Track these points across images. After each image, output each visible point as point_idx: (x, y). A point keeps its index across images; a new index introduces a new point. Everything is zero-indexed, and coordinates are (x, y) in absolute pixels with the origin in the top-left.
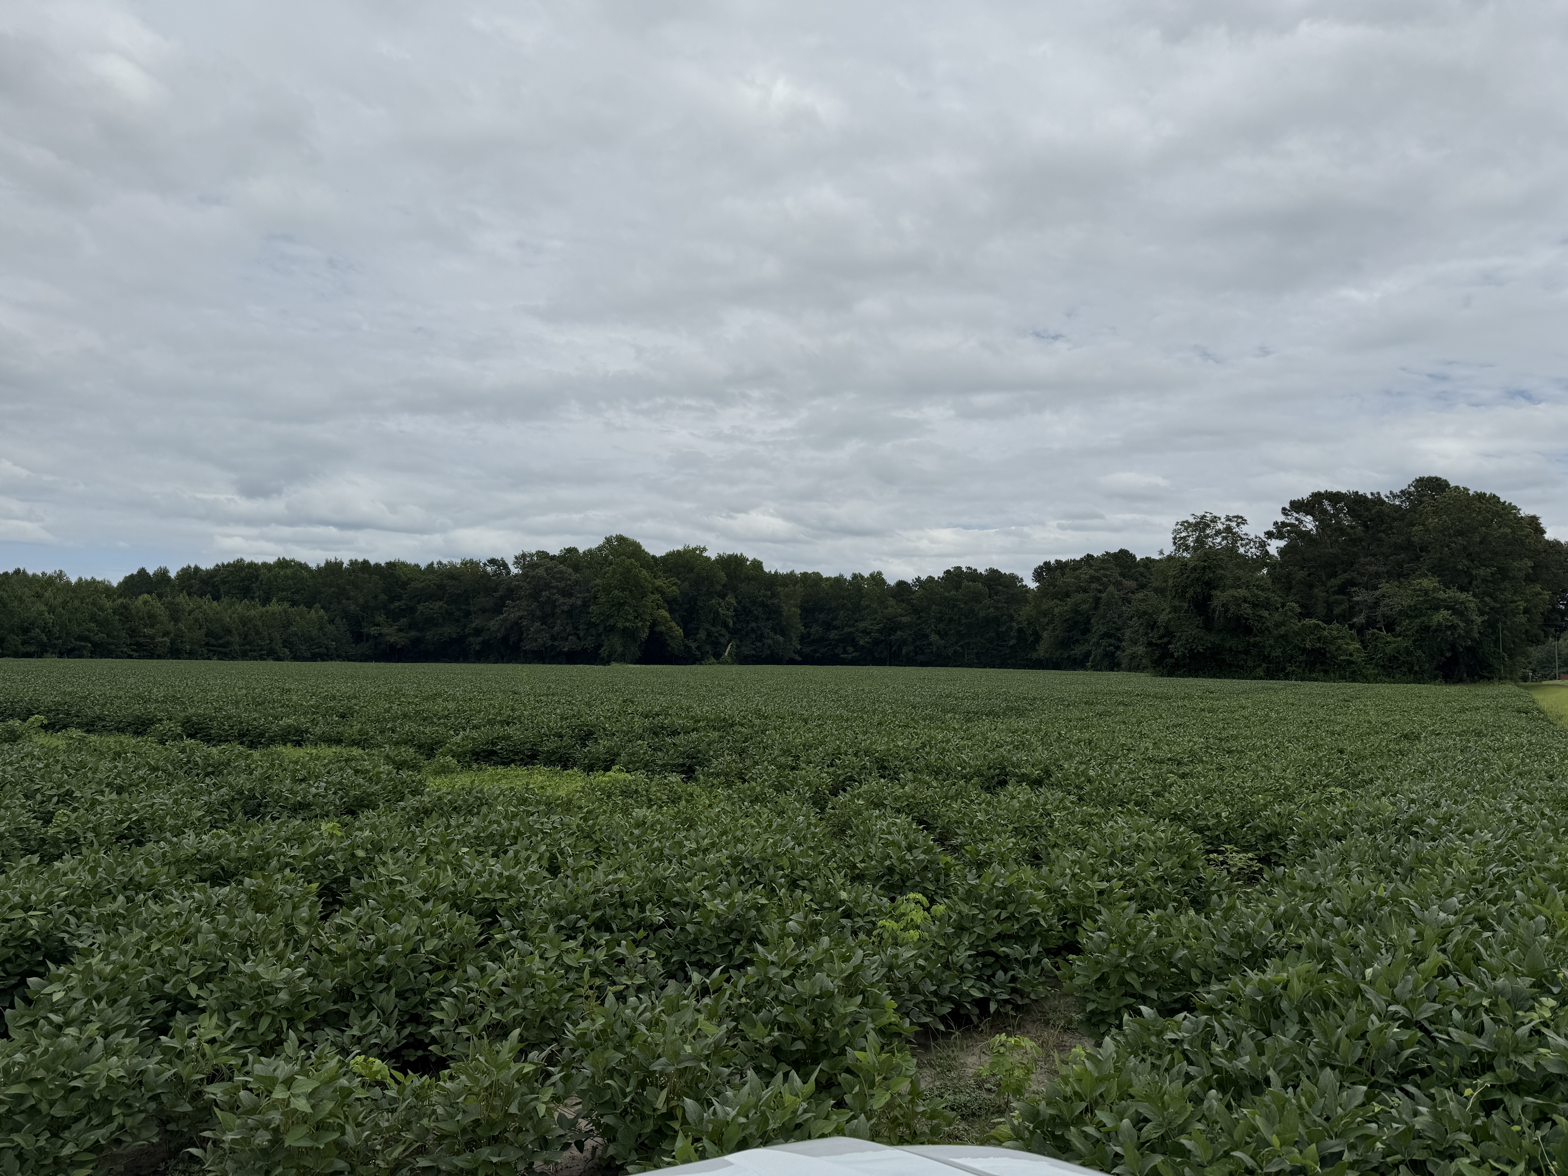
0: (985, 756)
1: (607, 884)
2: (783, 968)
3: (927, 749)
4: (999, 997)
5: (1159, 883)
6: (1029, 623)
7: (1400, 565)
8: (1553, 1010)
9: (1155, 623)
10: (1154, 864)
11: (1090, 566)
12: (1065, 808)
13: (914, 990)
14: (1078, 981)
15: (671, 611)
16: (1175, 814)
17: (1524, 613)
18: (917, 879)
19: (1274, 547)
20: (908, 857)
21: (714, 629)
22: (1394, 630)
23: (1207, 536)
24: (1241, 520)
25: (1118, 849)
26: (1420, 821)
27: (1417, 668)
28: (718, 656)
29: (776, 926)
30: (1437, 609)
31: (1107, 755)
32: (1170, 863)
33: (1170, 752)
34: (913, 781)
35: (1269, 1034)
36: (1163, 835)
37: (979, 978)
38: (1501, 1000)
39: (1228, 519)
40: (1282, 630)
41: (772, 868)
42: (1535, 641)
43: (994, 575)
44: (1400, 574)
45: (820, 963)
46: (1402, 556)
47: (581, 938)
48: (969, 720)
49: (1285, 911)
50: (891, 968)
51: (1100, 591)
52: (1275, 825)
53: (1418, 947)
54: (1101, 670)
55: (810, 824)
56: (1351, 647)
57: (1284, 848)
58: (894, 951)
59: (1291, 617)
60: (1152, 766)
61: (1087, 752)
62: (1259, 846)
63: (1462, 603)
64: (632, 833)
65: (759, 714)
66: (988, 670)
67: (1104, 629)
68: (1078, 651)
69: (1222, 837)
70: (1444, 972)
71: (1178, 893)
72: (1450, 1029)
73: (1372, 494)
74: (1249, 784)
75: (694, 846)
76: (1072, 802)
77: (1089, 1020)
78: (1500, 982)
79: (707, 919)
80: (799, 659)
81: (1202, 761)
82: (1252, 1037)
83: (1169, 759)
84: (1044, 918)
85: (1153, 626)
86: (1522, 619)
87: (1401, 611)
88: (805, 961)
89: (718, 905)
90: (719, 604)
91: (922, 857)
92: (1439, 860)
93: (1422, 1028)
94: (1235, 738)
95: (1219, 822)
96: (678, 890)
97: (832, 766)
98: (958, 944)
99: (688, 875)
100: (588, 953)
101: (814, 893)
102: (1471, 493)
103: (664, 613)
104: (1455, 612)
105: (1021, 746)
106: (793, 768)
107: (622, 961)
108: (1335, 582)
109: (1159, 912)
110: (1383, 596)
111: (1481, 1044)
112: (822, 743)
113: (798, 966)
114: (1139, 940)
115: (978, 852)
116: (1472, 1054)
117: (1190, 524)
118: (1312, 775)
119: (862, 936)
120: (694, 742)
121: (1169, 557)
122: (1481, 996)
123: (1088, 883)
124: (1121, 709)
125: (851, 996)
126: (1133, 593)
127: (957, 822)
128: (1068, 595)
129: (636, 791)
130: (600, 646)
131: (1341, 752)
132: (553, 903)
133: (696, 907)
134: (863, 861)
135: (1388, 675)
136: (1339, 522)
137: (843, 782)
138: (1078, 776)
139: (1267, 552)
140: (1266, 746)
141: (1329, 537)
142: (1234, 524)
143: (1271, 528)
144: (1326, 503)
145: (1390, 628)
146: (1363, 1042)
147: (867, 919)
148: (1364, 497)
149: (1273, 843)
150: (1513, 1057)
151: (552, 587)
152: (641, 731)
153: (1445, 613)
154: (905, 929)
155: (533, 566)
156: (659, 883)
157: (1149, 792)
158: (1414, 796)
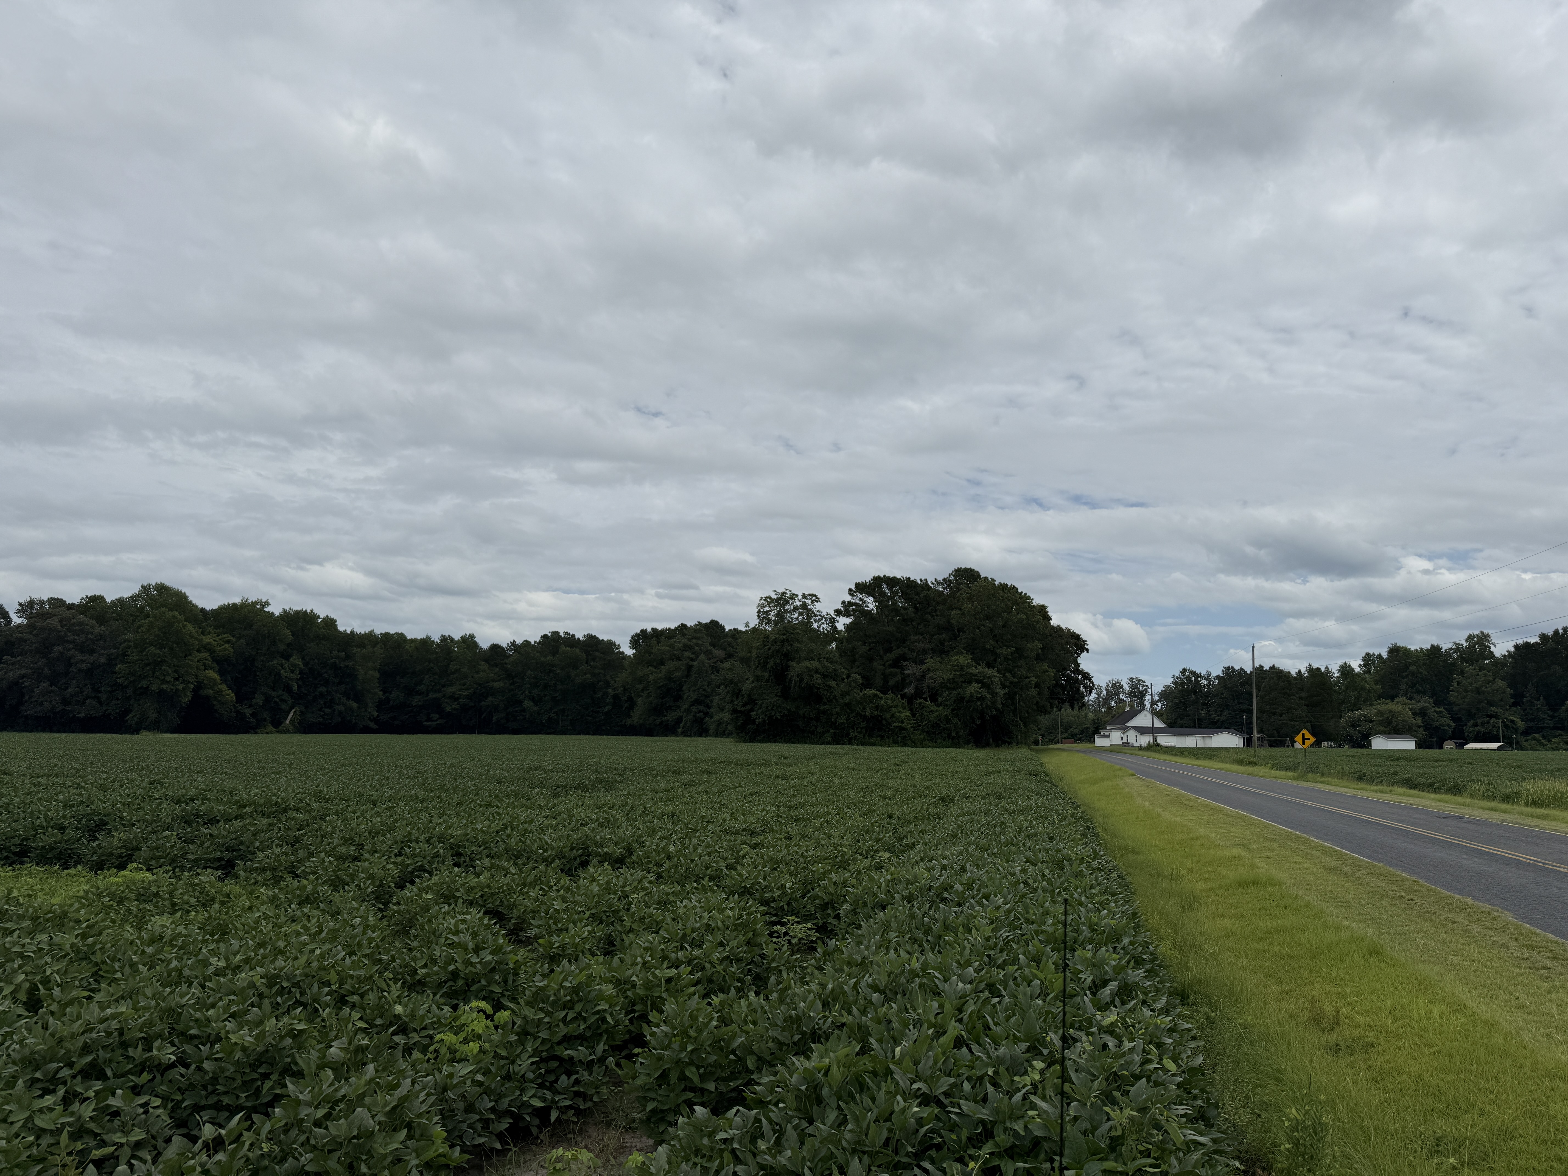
0: (569, 836)
1: (102, 1021)
2: (316, 1107)
3: (508, 832)
4: (561, 1104)
5: (725, 963)
6: (625, 690)
7: (942, 643)
8: (1042, 1072)
9: (740, 691)
10: (721, 944)
11: (684, 635)
12: (643, 889)
13: (470, 1108)
14: (639, 1082)
15: (222, 673)
16: (745, 887)
17: (1035, 687)
18: (483, 982)
19: (842, 623)
20: (475, 959)
21: (274, 694)
22: (937, 700)
23: (786, 611)
24: (815, 599)
25: (688, 931)
26: (948, 888)
27: (954, 734)
28: (277, 725)
29: (314, 1055)
30: (970, 682)
31: (688, 828)
32: (736, 942)
33: (745, 822)
34: (489, 869)
35: (811, 1122)
36: (731, 914)
37: (541, 1086)
38: (1002, 1069)
39: (804, 597)
40: (847, 699)
41: (316, 985)
42: (1043, 711)
43: (592, 640)
44: (942, 651)
45: (363, 1096)
46: (944, 636)
47: (61, 1091)
48: (557, 796)
49: (833, 990)
50: (445, 1089)
51: (692, 660)
52: (832, 895)
53: (939, 1021)
54: (690, 736)
55: (367, 927)
56: (903, 715)
57: (837, 917)
58: (450, 1069)
59: (855, 688)
60: (728, 837)
61: (670, 826)
62: (818, 915)
63: (989, 677)
64: (143, 952)
65: (319, 796)
66: (581, 737)
67: (694, 696)
68: (671, 717)
69: (786, 907)
70: (959, 1042)
71: (741, 973)
72: (961, 1101)
73: (921, 580)
74: (811, 853)
75: (222, 964)
76: (650, 882)
77: (649, 1119)
78: (1002, 1050)
79: (231, 1053)
80: (375, 726)
81: (773, 831)
82: (795, 1128)
83: (744, 830)
84: (611, 1014)
85: (737, 694)
86: (1033, 692)
87: (942, 683)
88: (344, 1096)
89: (245, 1037)
90: (282, 665)
91: (489, 958)
92: (961, 929)
93: (939, 1103)
94: (803, 805)
95: (784, 893)
96: (197, 1020)
97: (400, 854)
98: (521, 1052)
99: (211, 1000)
100: (70, 1109)
101: (364, 1010)
102: (997, 583)
103: (213, 674)
104: (984, 685)
105: (606, 823)
106: (356, 859)
107: (116, 1114)
108: (891, 656)
109: (721, 995)
110: (929, 670)
111: (984, 1114)
112: (391, 829)
113: (336, 1103)
114: (700, 1031)
115: (551, 945)
116: (977, 1124)
117: (772, 600)
118: (865, 840)
119: (416, 1055)
120: (236, 832)
121: (754, 628)
122: (987, 1065)
123: (657, 972)
124: (705, 777)
125: (395, 1130)
126: (722, 662)
127: (533, 912)
128: (662, 662)
129: (157, 895)
130: (127, 711)
131: (890, 817)
132: (27, 1051)
133: (218, 1039)
134: (425, 966)
135: (931, 740)
136: (894, 604)
137: (412, 873)
138: (658, 852)
139: (836, 628)
140: (828, 813)
141: (886, 617)
142: (809, 601)
143: (839, 606)
144: (884, 586)
145: (933, 698)
146: (888, 1124)
147: (424, 1033)
148: (915, 582)
149: (829, 911)
150: (1008, 1124)
151: (68, 642)
152: (169, 820)
153: (976, 686)
154: (466, 1041)
155: (43, 615)
156: (172, 1014)
157: (723, 865)
158: (945, 862)
